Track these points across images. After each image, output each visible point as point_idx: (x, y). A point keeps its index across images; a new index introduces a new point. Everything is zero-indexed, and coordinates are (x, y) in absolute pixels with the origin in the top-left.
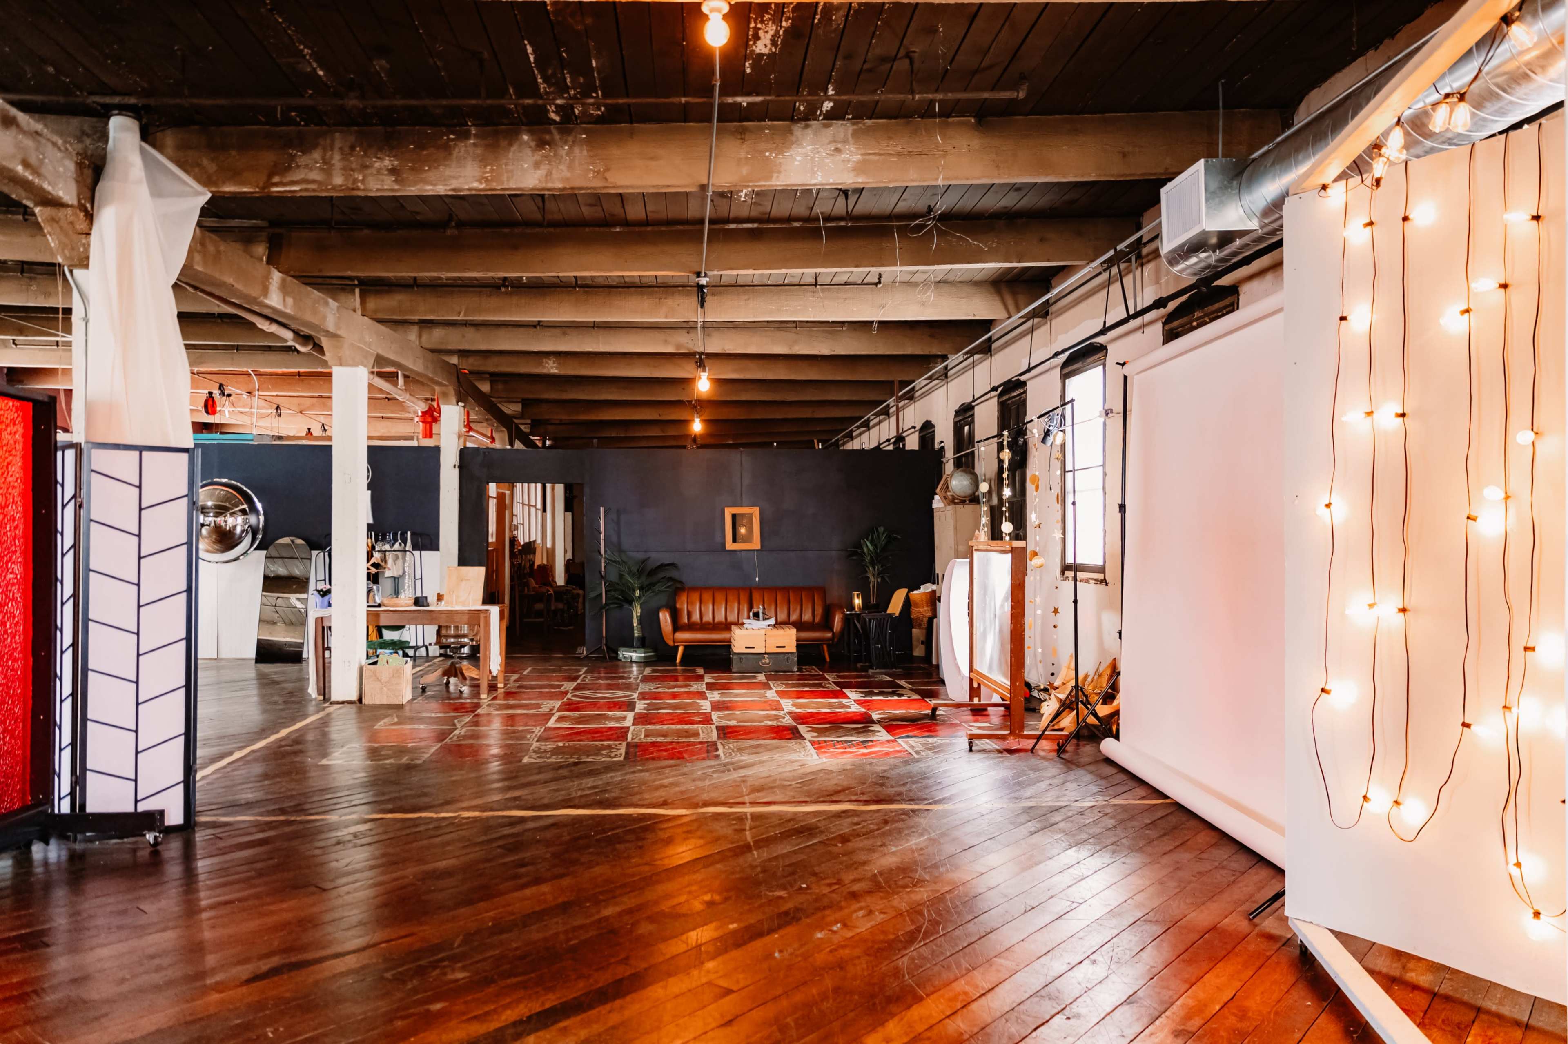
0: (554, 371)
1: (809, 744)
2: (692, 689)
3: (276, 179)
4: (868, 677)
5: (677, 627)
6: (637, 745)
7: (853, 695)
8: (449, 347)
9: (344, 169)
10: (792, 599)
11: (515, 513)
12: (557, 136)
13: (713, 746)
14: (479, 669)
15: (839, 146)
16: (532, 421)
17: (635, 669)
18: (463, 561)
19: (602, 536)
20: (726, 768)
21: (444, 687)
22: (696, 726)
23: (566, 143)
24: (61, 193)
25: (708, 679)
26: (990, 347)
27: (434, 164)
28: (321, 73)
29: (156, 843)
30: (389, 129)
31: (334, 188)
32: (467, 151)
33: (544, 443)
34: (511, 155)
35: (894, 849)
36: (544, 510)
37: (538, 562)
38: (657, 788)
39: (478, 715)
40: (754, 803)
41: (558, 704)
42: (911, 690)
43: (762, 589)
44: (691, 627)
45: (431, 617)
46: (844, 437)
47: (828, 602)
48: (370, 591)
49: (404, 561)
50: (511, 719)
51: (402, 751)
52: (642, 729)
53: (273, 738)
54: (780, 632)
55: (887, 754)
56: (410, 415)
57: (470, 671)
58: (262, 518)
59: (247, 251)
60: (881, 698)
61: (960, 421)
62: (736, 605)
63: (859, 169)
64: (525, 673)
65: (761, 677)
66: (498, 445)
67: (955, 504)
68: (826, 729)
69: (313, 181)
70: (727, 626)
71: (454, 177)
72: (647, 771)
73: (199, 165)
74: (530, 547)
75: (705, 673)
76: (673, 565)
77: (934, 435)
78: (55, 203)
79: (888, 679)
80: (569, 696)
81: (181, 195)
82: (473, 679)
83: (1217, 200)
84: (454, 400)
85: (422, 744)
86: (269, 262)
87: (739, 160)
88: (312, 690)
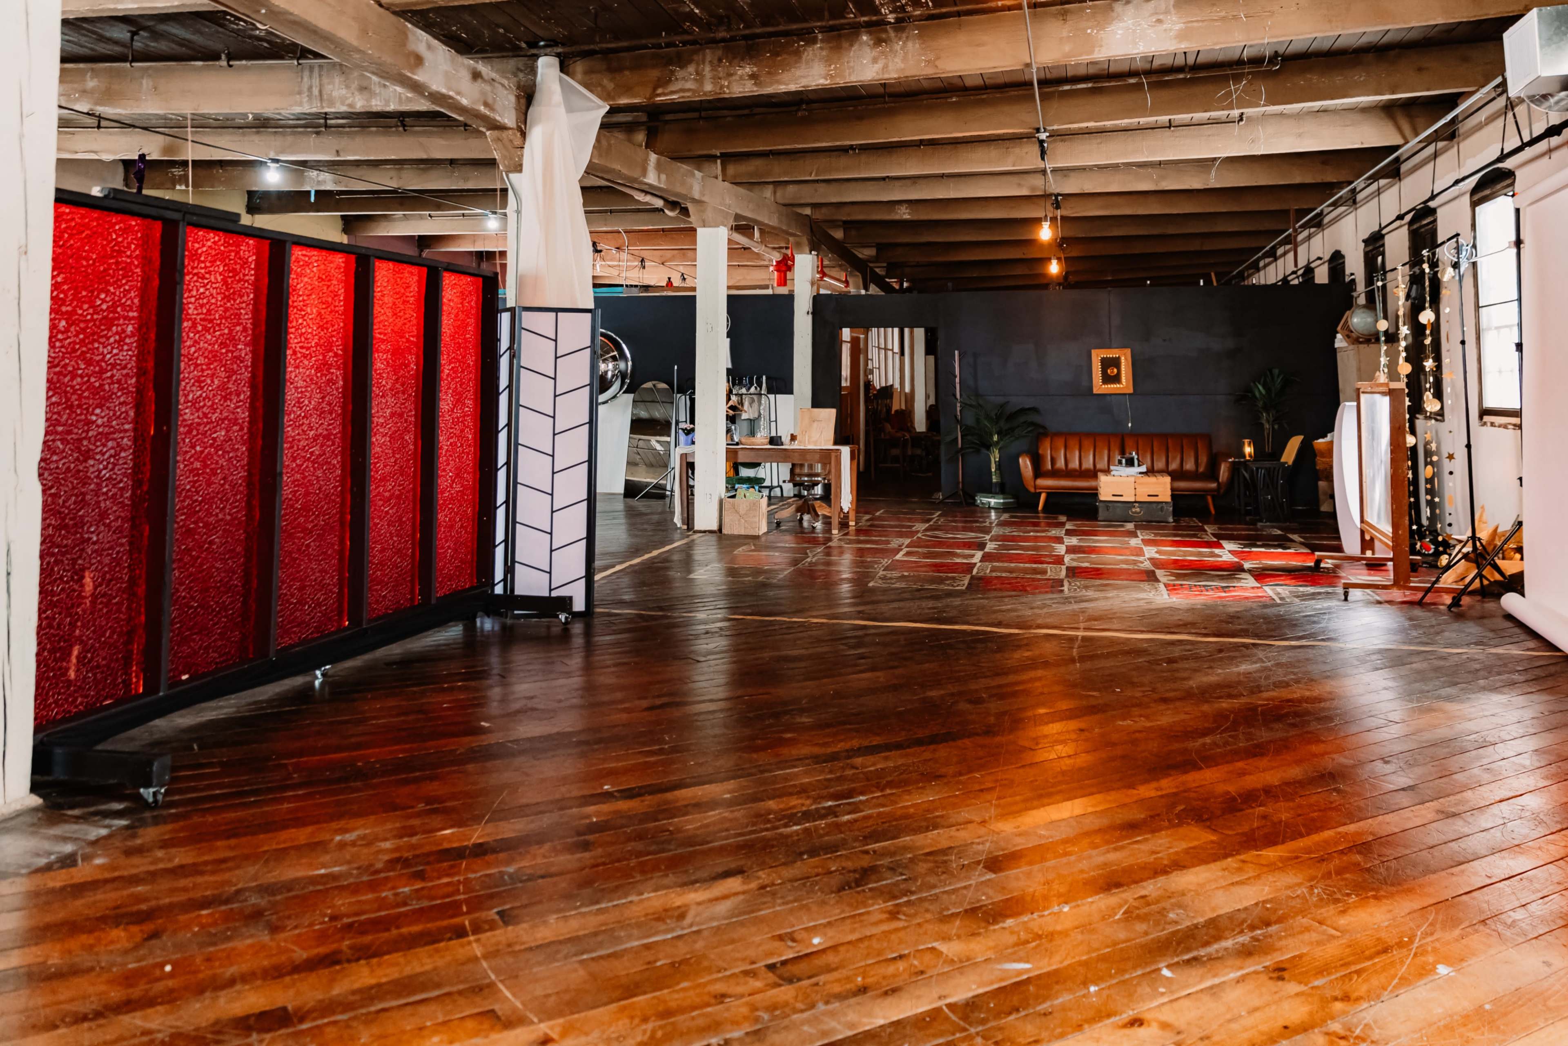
0: (907, 217)
1: (1162, 586)
2: (1049, 534)
3: (659, 91)
4: (1257, 530)
5: (1038, 472)
6: (981, 579)
7: (1229, 546)
8: (802, 202)
9: (713, 78)
10: (1170, 445)
11: (870, 357)
12: (892, 34)
13: (1060, 583)
14: (830, 506)
15: (1161, 17)
16: (889, 264)
17: (993, 514)
18: (817, 402)
19: (957, 380)
20: (1067, 600)
21: (797, 523)
22: (1045, 566)
23: (900, 39)
24: (506, 121)
25: (1069, 526)
26: (1398, 170)
27: (786, 67)
28: (697, 11)
29: (567, 623)
30: (750, 42)
31: (705, 94)
32: (815, 55)
33: (902, 285)
34: (852, 54)
35: (1220, 671)
36: (902, 353)
37: (895, 407)
38: (995, 612)
39: (830, 547)
40: (1086, 629)
41: (907, 541)
42: (1302, 543)
43: (1135, 435)
44: (1055, 473)
45: (784, 456)
46: (1248, 268)
47: (1214, 451)
48: (728, 431)
49: (760, 404)
50: (861, 552)
51: (758, 572)
52: (989, 566)
53: (647, 556)
54: (1152, 480)
55: (1247, 598)
56: (766, 263)
57: (823, 510)
58: (630, 363)
59: (630, 141)
60: (1263, 550)
61: (1371, 251)
62: (1106, 452)
63: (1181, 36)
64: (878, 514)
65: (1130, 526)
66: (852, 290)
67: (1361, 343)
68: (1185, 575)
69: (689, 90)
70: (1093, 474)
71: (804, 77)
72: (987, 598)
73: (600, 85)
74: (887, 391)
75: (1068, 520)
76: (1034, 410)
77: (1344, 267)
78: (502, 128)
79: (1279, 532)
80: (919, 535)
81: (588, 109)
82: (825, 517)
83: (1554, 46)
84: (807, 249)
85: (776, 567)
86: (646, 147)
87: (1061, 39)
88: (677, 520)
